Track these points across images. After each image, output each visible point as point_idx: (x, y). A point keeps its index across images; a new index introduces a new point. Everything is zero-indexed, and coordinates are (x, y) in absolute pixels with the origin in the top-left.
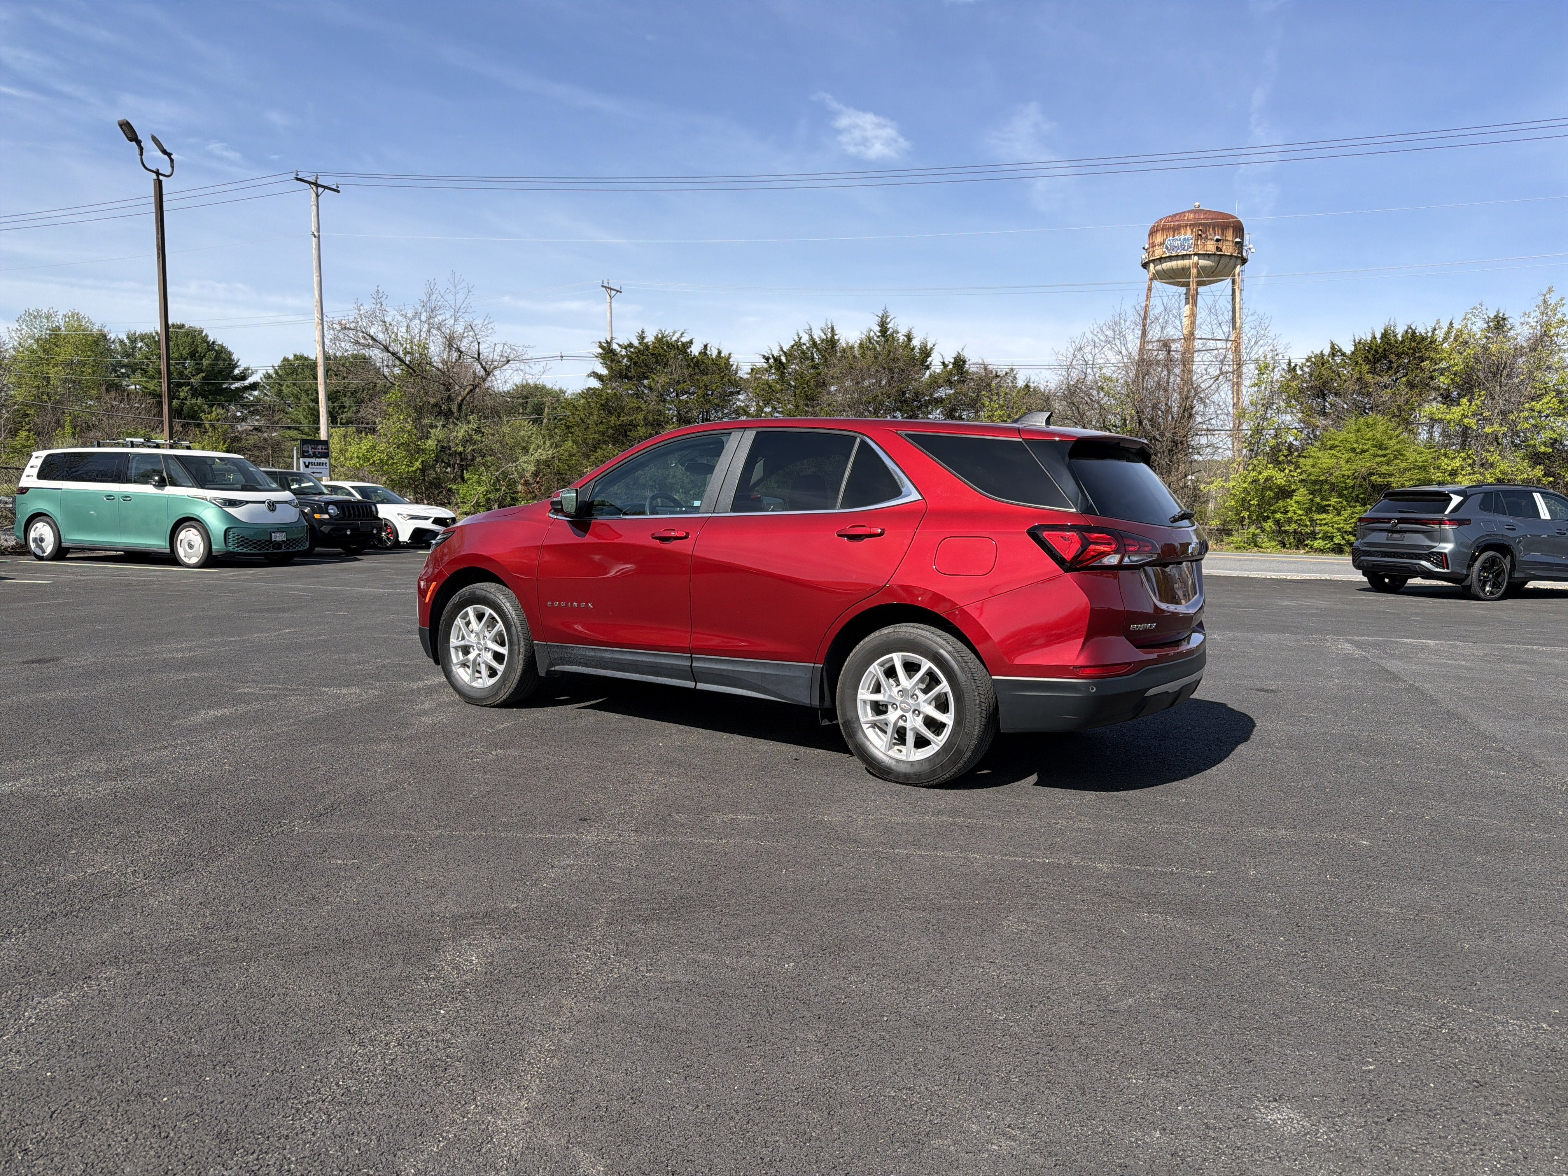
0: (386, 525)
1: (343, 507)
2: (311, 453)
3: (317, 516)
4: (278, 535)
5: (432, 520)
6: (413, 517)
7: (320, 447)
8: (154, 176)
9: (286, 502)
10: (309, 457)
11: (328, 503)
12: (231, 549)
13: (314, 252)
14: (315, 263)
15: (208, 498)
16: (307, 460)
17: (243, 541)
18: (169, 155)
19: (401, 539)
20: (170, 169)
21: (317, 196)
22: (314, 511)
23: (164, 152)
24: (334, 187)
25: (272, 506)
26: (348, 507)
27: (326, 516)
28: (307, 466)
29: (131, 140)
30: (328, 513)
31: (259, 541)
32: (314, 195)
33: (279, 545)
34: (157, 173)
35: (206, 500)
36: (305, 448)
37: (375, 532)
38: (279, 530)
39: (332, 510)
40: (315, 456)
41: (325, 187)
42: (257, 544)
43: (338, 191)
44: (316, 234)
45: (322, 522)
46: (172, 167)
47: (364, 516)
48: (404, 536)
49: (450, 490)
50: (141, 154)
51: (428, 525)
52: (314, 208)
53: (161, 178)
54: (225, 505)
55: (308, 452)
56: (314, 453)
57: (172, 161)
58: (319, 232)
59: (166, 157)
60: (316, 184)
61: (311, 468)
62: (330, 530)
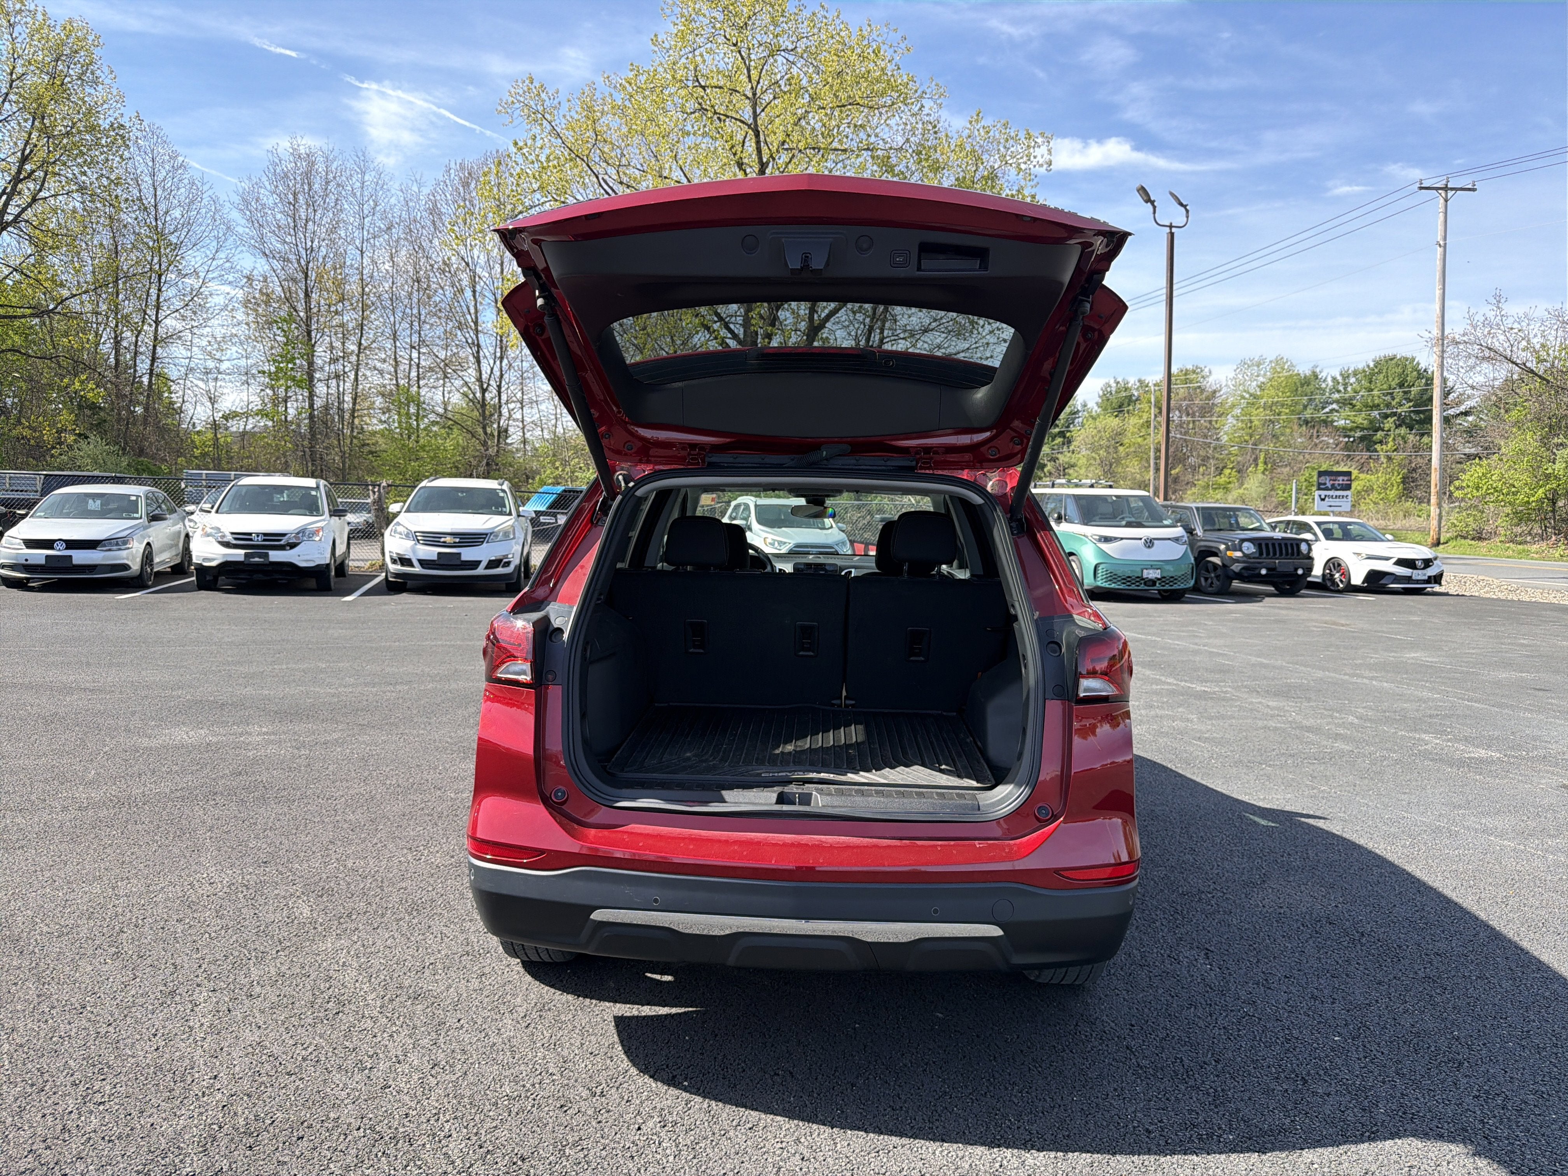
0: (1339, 565)
1: (1260, 545)
2: (1329, 485)
3: (1229, 553)
4: (1151, 571)
5: (1394, 560)
6: (1370, 558)
7: (1341, 478)
8: (1168, 230)
9: (1169, 539)
10: (1327, 489)
11: (1243, 540)
12: (1099, 584)
13: (1439, 263)
14: (1438, 275)
15: (1089, 534)
16: (1323, 493)
17: (1112, 577)
18: (1185, 206)
19: (1353, 582)
20: (1185, 219)
21: (1446, 201)
22: (1228, 549)
23: (1181, 204)
24: (1470, 186)
25: (1150, 543)
26: (1267, 545)
27: (1239, 554)
28: (1323, 500)
29: (1146, 202)
30: (1241, 550)
31: (1129, 577)
32: (1442, 201)
33: (1153, 582)
34: (1171, 227)
35: (1087, 537)
36: (1322, 479)
37: (1300, 572)
38: (1152, 567)
39: (1249, 548)
40: (1333, 488)
41: (1456, 189)
42: (1127, 579)
43: (1474, 190)
44: (1442, 243)
45: (1237, 561)
46: (1187, 217)
47: (1292, 554)
48: (1357, 580)
50: (1154, 212)
51: (1387, 567)
52: (1441, 216)
53: (1174, 230)
54: (1100, 540)
55: (1325, 484)
56: (1333, 485)
57: (1187, 211)
58: (1445, 239)
59: (1183, 209)
60: (1446, 189)
61: (1328, 502)
62: (1243, 568)
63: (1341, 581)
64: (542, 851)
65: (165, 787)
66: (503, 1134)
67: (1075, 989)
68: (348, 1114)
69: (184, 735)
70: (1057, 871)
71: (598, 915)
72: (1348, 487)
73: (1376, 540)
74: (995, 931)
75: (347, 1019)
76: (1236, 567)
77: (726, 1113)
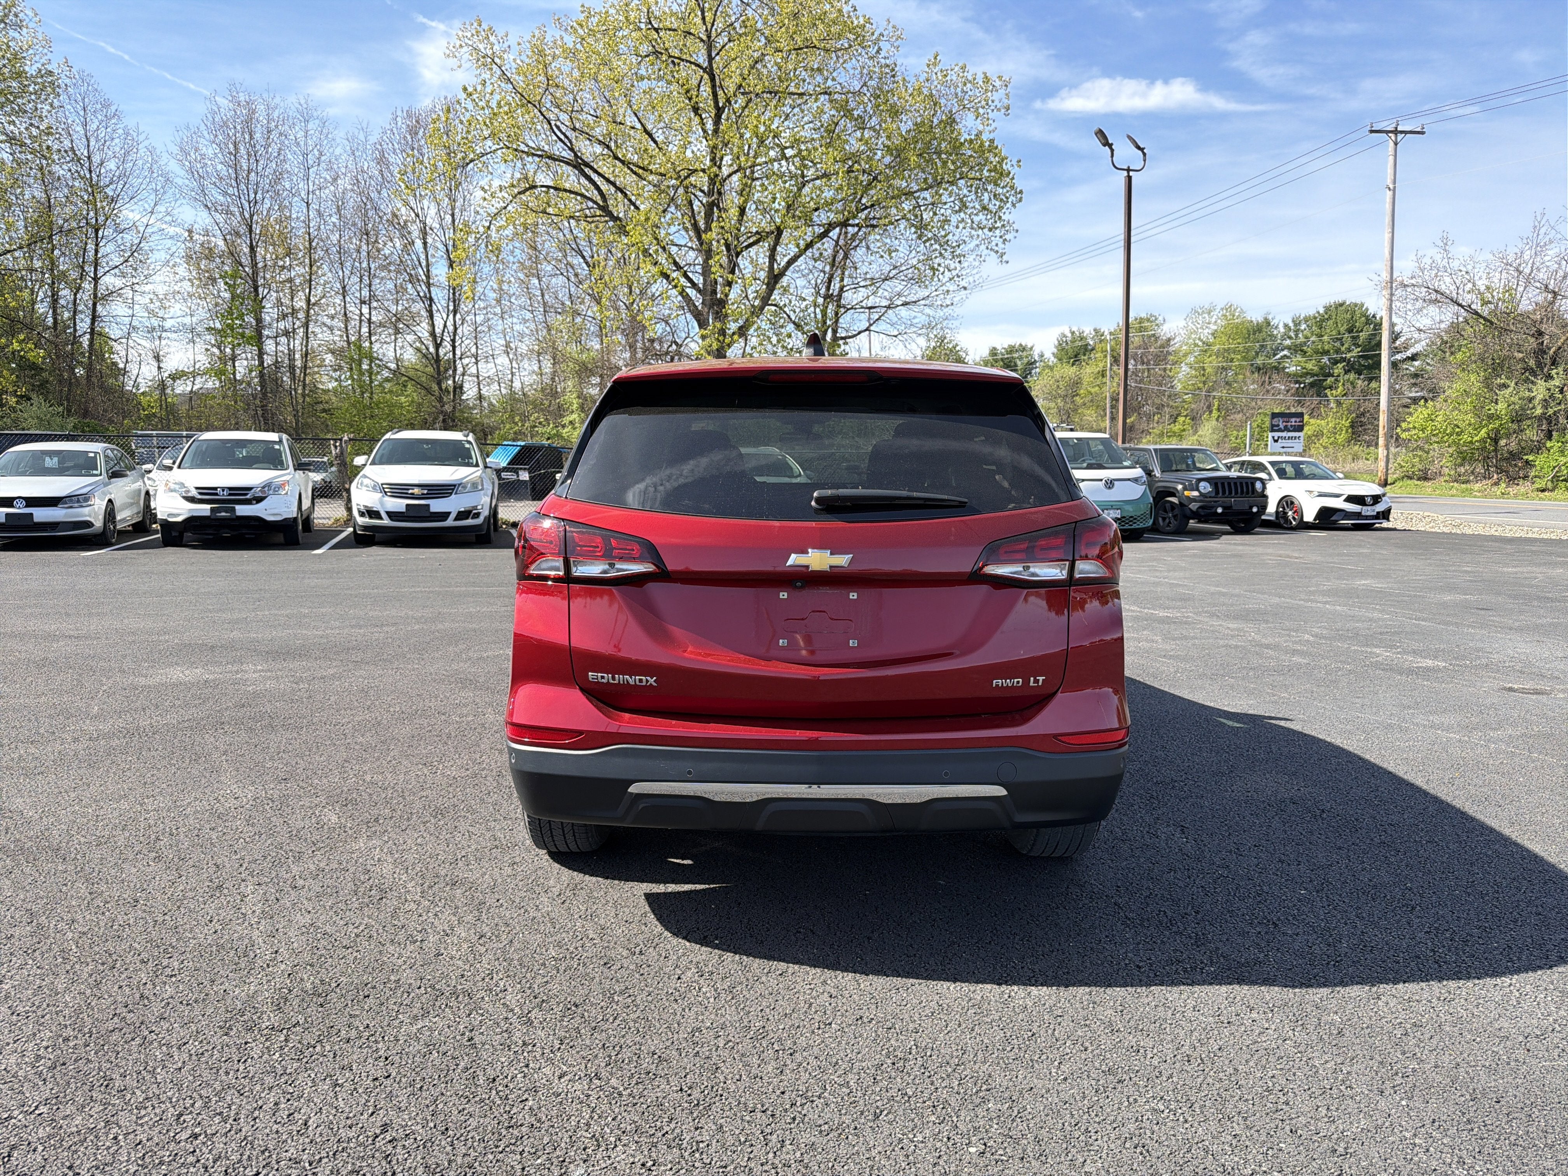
0: (1292, 503)
1: (1216, 485)
2: (1282, 426)
3: (1186, 493)
4: (1110, 511)
5: (1344, 497)
6: (1322, 495)
7: (1293, 420)
8: (1125, 173)
9: (1129, 480)
10: (1280, 431)
11: (1200, 480)
13: (1388, 207)
14: (1388, 219)
16: (1277, 435)
18: (1142, 149)
19: (1305, 519)
20: (1142, 163)
21: (1396, 144)
22: (1185, 489)
23: (1138, 148)
24: (1419, 129)
25: (1110, 484)
26: (1223, 484)
27: (1196, 493)
28: (1276, 441)
29: (1104, 145)
30: (1197, 490)
32: (1392, 144)
34: (1128, 170)
36: (1275, 421)
37: (1255, 510)
38: (1111, 508)
39: (1205, 487)
40: (1286, 429)
41: (1405, 132)
43: (1423, 133)
44: (1391, 186)
45: (1194, 500)
46: (1145, 160)
47: (1248, 493)
48: (1309, 516)
49: (1527, 462)
50: (1112, 156)
52: (1391, 158)
53: (1131, 173)
55: (1278, 425)
56: (1286, 426)
57: (1144, 154)
58: (1394, 182)
59: (1140, 152)
60: (1396, 132)
61: (1281, 443)
62: (1200, 507)
63: (1294, 518)
64: (580, 732)
65: (172, 719)
66: (555, 987)
67: (1064, 860)
68: (408, 976)
69: (177, 674)
70: (1056, 736)
71: (633, 789)
72: (1300, 429)
73: (1327, 478)
74: (999, 791)
75: (391, 903)
76: (1194, 506)
77: (756, 964)
